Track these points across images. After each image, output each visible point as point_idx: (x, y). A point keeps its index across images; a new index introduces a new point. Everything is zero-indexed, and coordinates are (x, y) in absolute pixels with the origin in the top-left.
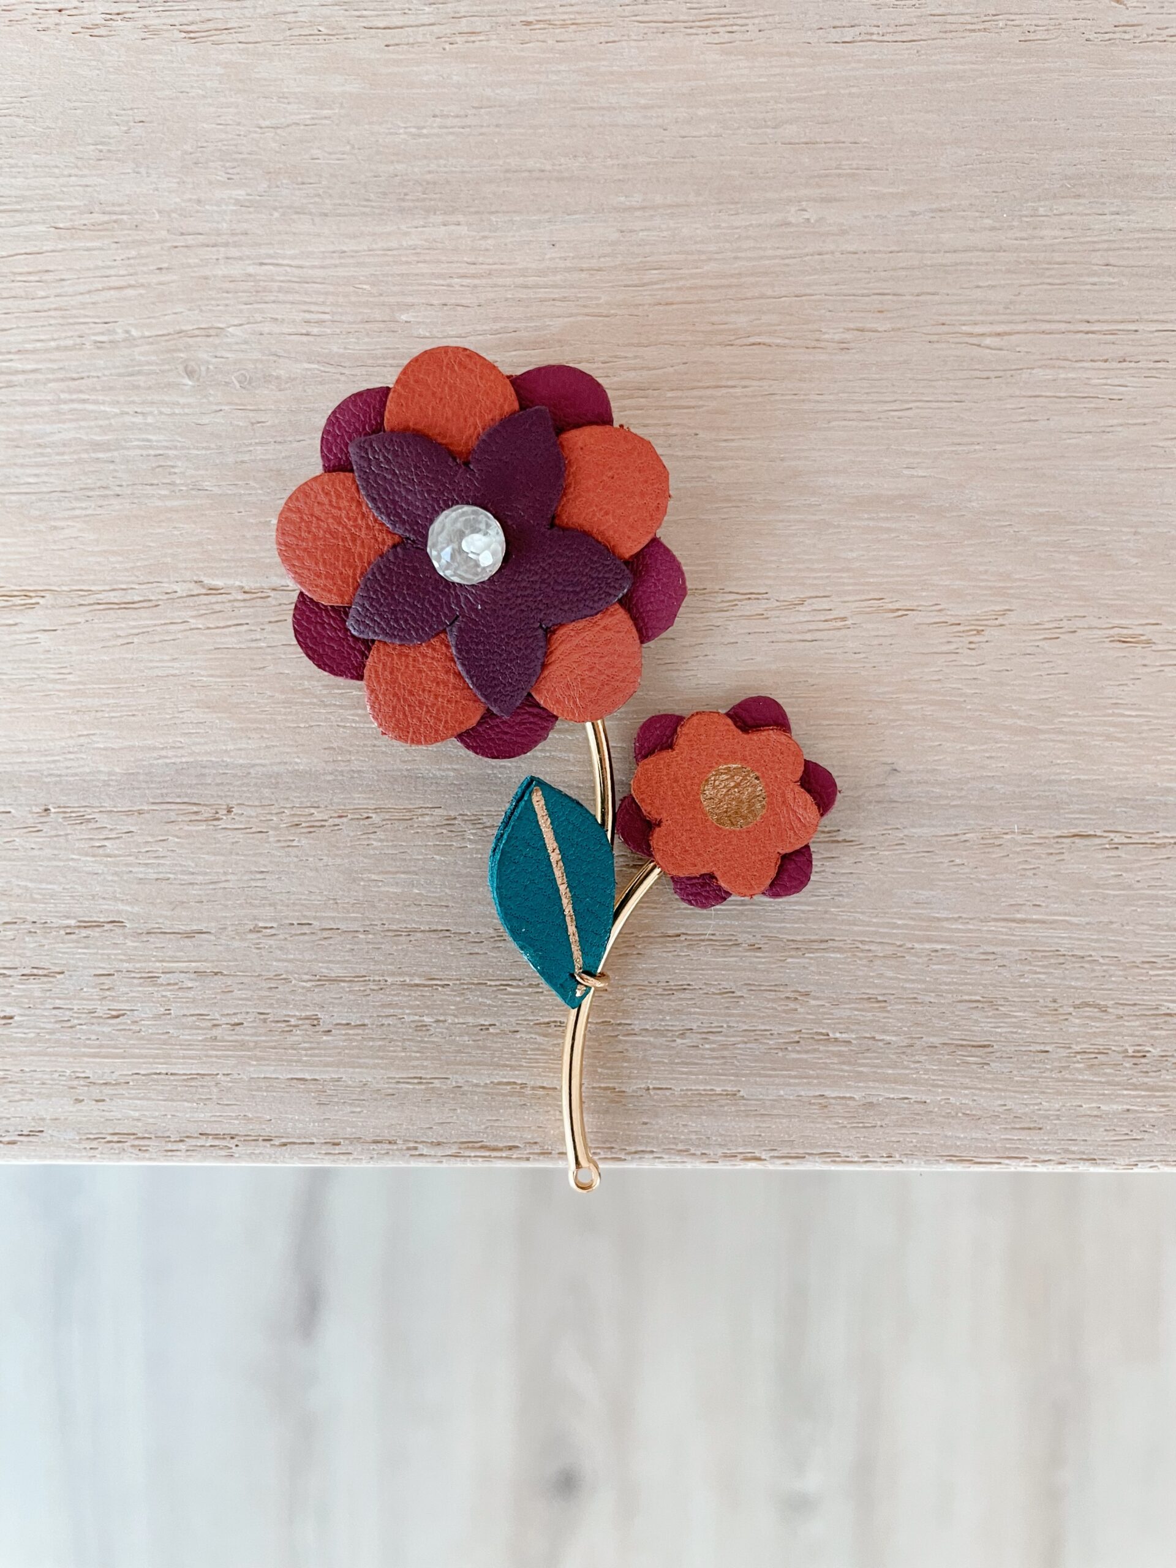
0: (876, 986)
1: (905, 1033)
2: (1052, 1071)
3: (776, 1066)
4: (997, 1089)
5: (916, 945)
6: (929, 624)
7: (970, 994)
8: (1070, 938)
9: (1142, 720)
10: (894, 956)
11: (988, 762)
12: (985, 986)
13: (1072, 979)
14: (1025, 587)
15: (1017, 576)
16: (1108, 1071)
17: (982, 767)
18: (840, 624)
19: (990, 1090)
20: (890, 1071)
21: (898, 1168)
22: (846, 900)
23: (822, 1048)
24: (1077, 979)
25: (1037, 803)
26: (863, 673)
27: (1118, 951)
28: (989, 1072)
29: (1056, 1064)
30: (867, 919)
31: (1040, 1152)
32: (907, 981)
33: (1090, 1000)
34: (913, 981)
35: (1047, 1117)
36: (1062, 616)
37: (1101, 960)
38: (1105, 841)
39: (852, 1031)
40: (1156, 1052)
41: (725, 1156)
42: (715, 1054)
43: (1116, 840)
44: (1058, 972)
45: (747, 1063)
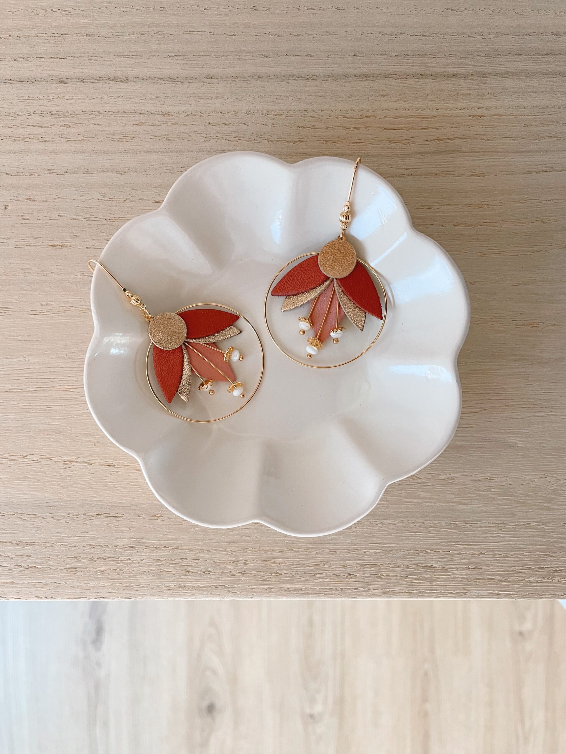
0: (48, 554)
1: (55, 566)
2: (92, 575)
3: (23, 575)
4: (79, 580)
5: (57, 543)
6: (59, 461)
7: (71, 555)
8: (96, 541)
9: (112, 485)
10: (52, 546)
11: (74, 496)
12: (75, 554)
13: (97, 551)
14: (83, 452)
15: (80, 449)
16: (106, 575)
17: (73, 498)
18: (36, 461)
19: (77, 580)
20: (51, 576)
21: (55, 600)
22: (39, 532)
23: (34, 570)
24: (98, 551)
25: (86, 507)
26: (42, 474)
27: (109, 544)
28: (76, 575)
29: (93, 573)
30: (44, 537)
31: (89, 595)
32: (55, 552)
33: (101, 556)
34: (57, 552)
35: (91, 587)
36: (92, 459)
37: (104, 546)
38: (104, 516)
39: (42, 565)
40: (118, 570)
41: (11, 598)
42: (7, 572)
43: (107, 516)
44: (93, 550)
45: (15, 574)
